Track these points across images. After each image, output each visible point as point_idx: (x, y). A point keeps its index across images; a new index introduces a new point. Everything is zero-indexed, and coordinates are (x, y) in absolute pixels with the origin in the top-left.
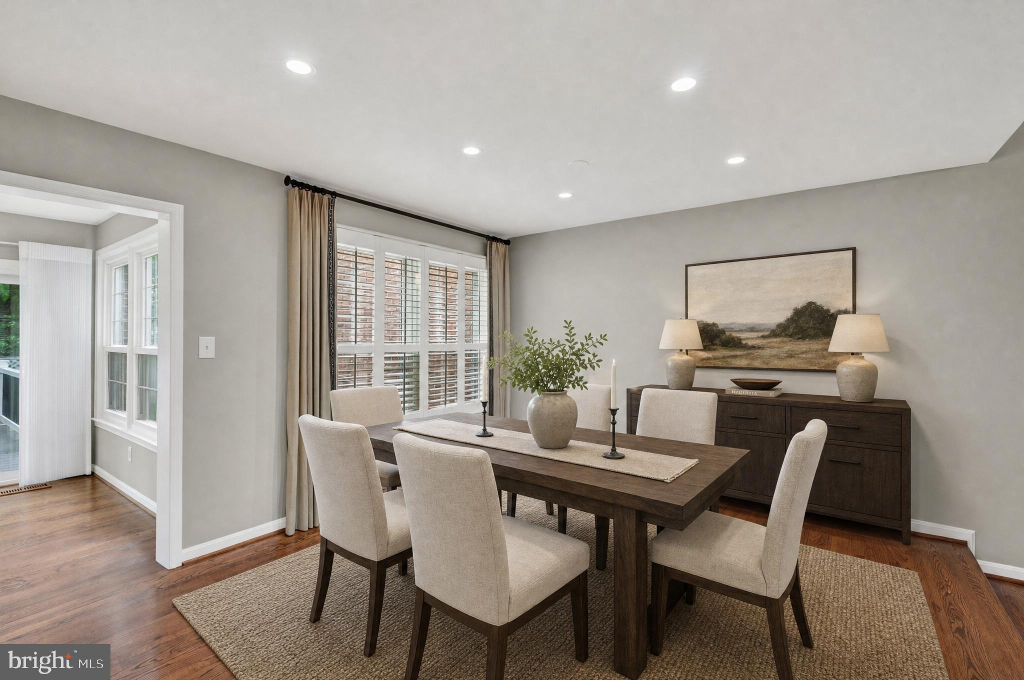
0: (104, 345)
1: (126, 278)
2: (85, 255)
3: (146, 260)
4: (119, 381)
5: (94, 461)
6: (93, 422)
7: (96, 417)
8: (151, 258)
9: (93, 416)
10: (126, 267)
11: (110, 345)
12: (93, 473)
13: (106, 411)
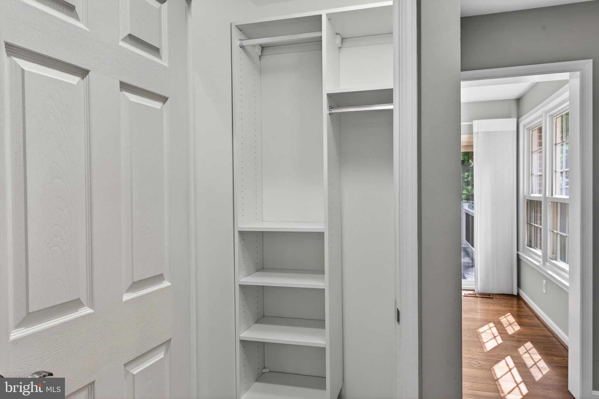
0: (525, 194)
1: (540, 137)
2: (510, 124)
3: (556, 120)
4: (537, 224)
5: (519, 285)
6: (518, 255)
7: (520, 251)
8: (560, 117)
9: (518, 250)
10: (540, 130)
11: (529, 194)
12: (518, 294)
13: (526, 248)
